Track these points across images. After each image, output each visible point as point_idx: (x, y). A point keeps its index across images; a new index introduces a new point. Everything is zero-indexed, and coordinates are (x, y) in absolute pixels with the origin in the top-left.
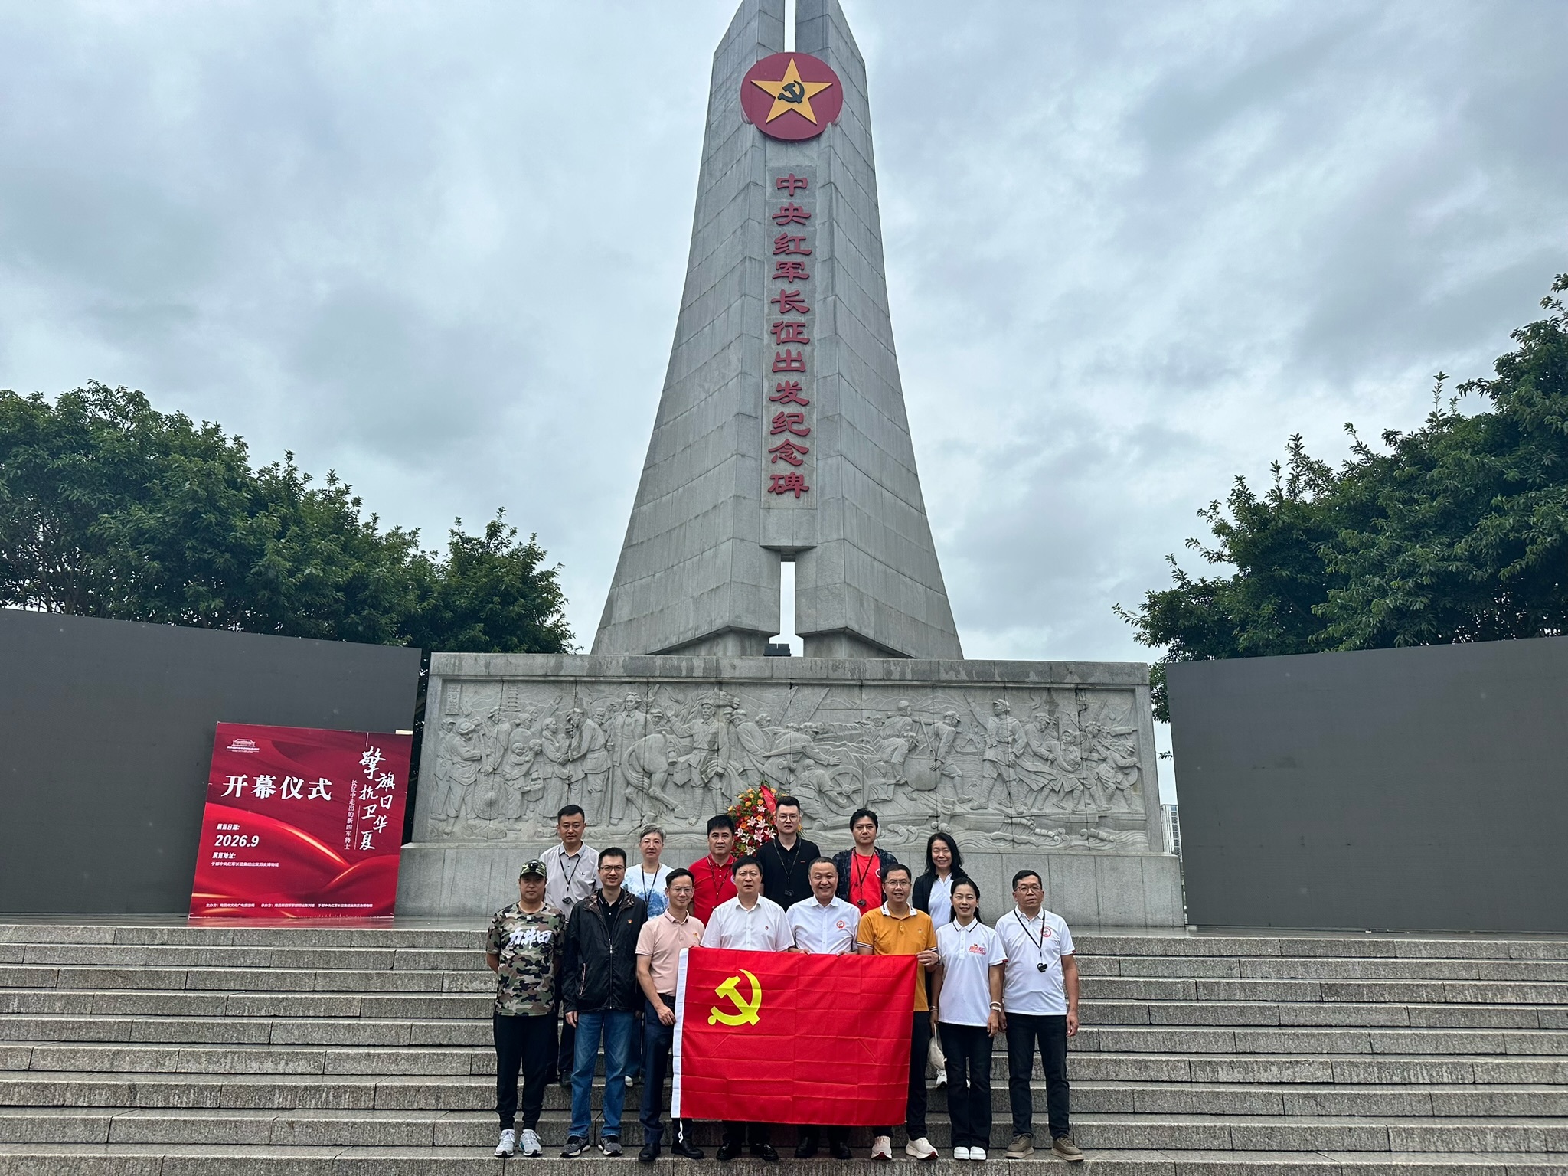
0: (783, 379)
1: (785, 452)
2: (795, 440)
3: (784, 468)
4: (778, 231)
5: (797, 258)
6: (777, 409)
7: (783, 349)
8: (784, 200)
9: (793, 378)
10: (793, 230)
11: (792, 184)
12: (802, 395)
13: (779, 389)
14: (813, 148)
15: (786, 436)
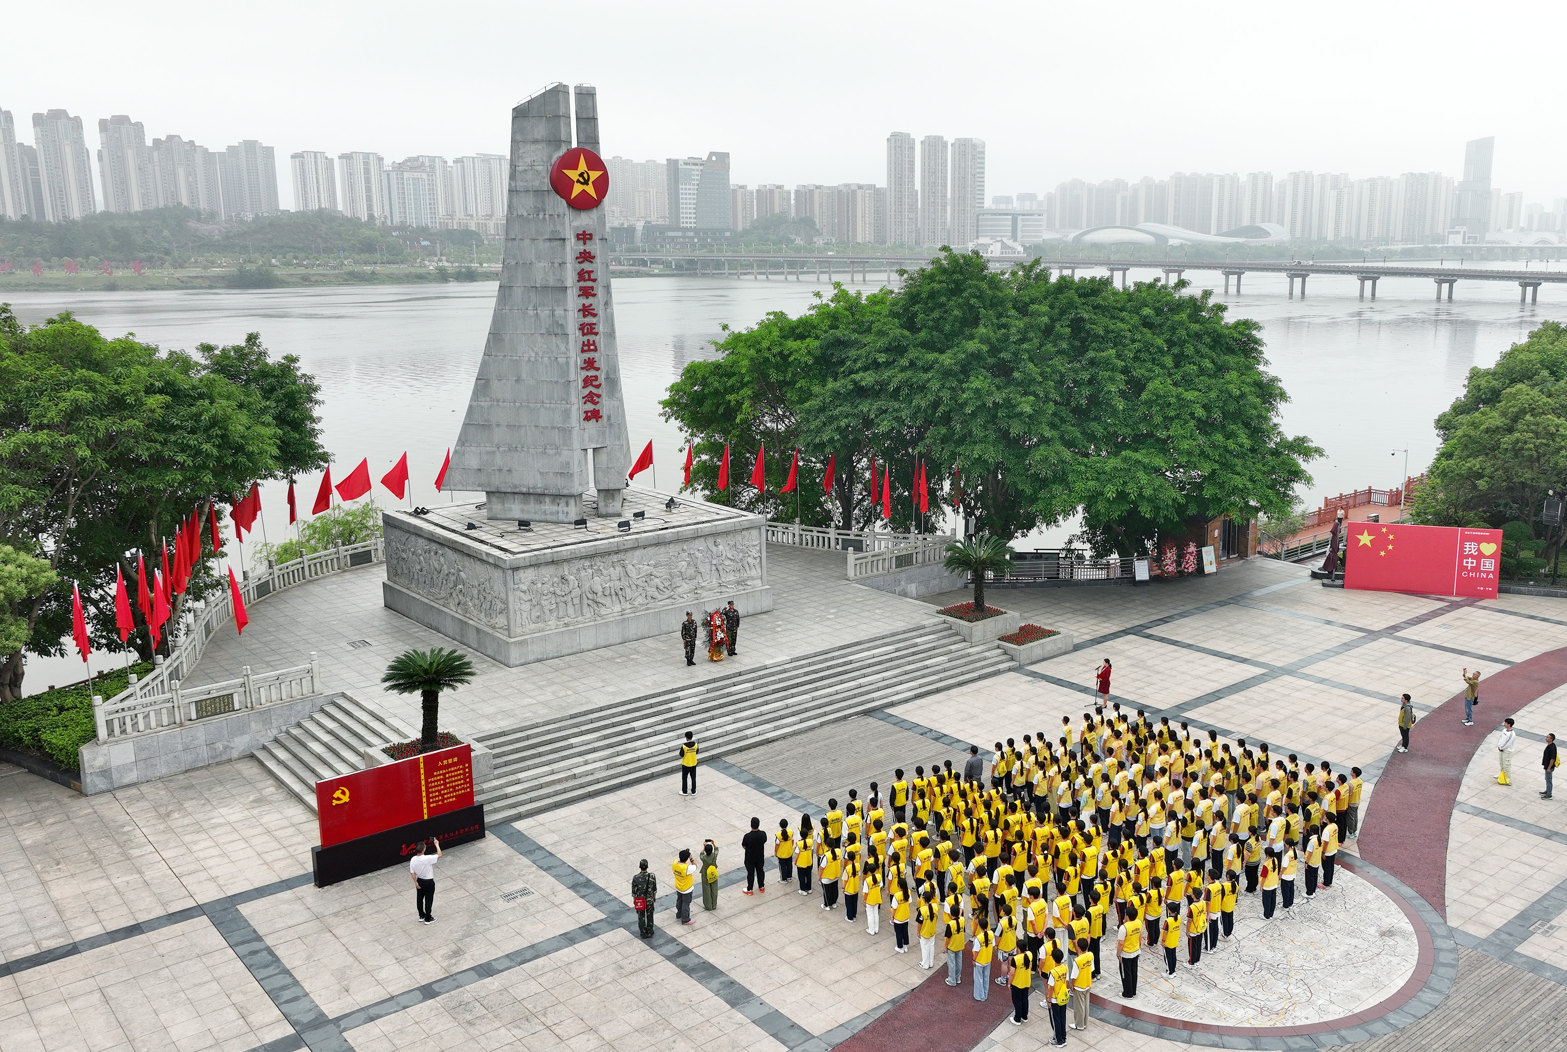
0: (587, 356)
1: (590, 398)
2: (595, 391)
3: (590, 407)
4: (579, 267)
5: (589, 284)
6: (585, 373)
7: (586, 338)
8: (581, 247)
9: (591, 355)
10: (587, 266)
11: (584, 237)
12: (596, 365)
13: (585, 361)
14: (594, 213)
15: (590, 388)
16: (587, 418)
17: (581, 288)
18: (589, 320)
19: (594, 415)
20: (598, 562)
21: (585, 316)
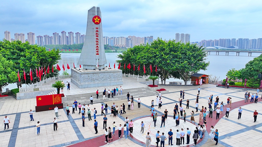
0: (97, 45)
2: (98, 51)
6: (96, 48)
11: (97, 28)
14: (98, 25)
17: (96, 36)
19: (98, 54)
20: (94, 74)
21: (97, 40)
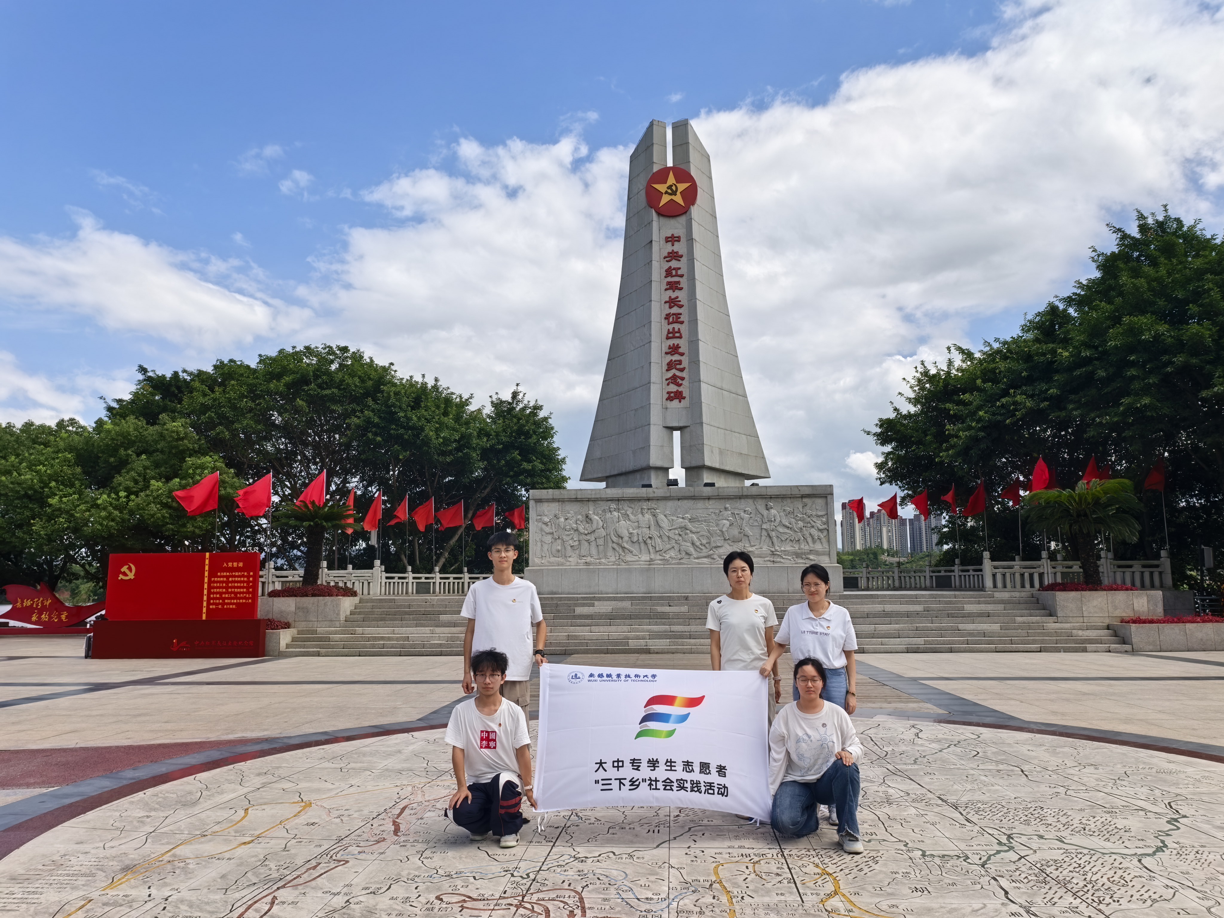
1: (674, 380)
2: (678, 373)
3: (673, 388)
4: (666, 266)
5: (676, 279)
7: (671, 327)
8: (669, 248)
9: (676, 342)
11: (672, 239)
12: (680, 350)
13: (670, 347)
14: (682, 219)
15: (674, 371)
16: (670, 399)
17: (668, 283)
18: (675, 310)
19: (678, 396)
21: (670, 307)
